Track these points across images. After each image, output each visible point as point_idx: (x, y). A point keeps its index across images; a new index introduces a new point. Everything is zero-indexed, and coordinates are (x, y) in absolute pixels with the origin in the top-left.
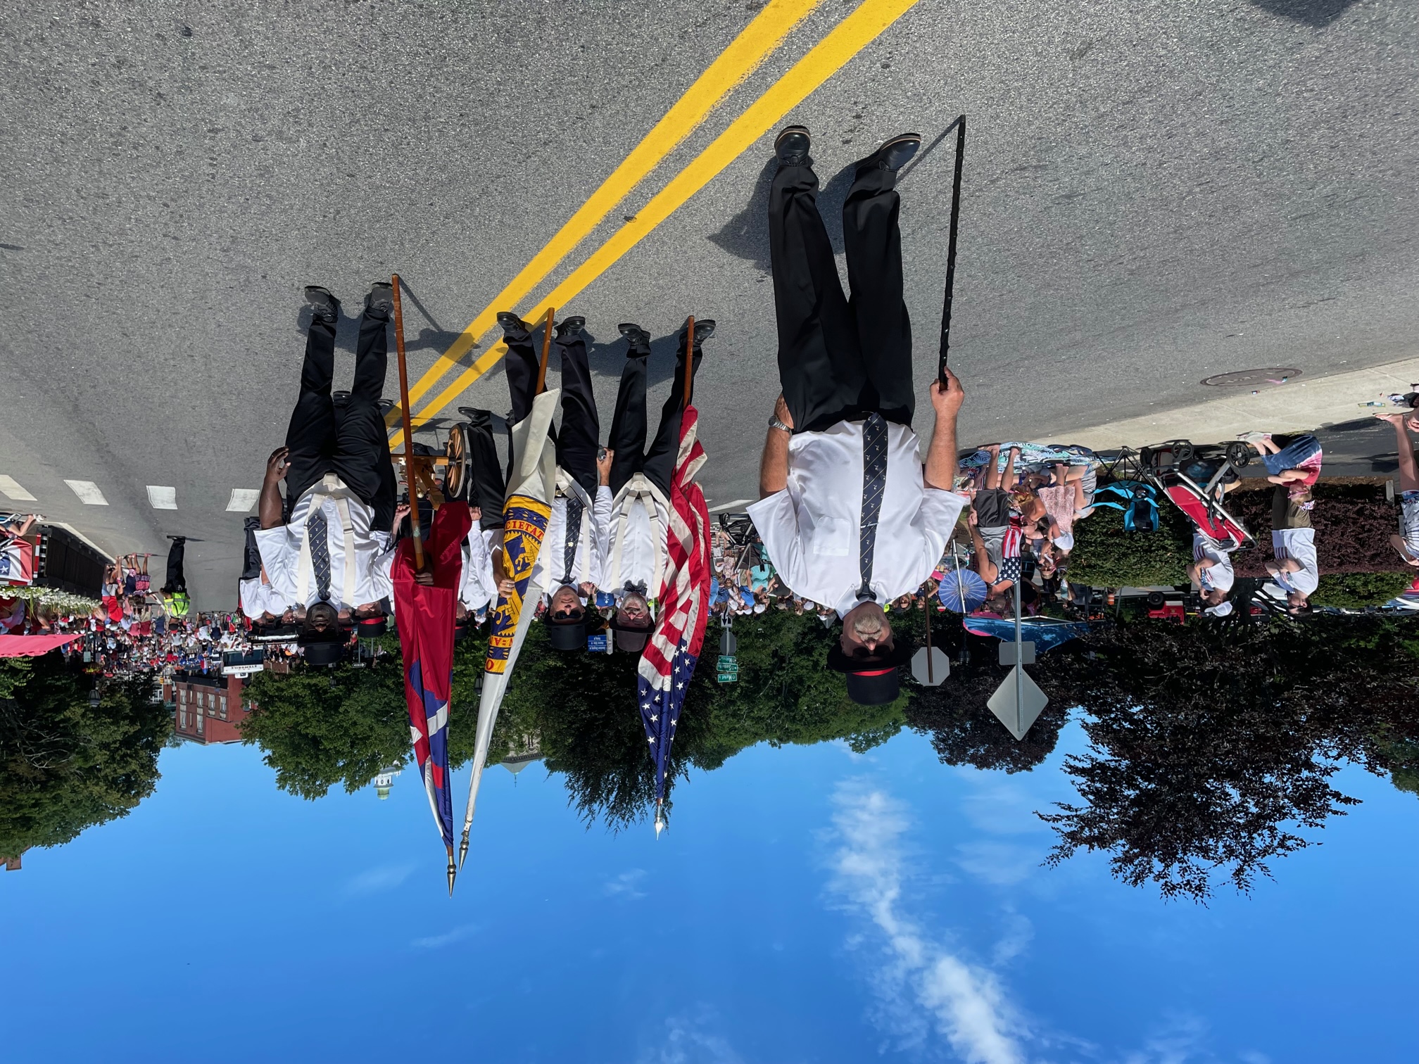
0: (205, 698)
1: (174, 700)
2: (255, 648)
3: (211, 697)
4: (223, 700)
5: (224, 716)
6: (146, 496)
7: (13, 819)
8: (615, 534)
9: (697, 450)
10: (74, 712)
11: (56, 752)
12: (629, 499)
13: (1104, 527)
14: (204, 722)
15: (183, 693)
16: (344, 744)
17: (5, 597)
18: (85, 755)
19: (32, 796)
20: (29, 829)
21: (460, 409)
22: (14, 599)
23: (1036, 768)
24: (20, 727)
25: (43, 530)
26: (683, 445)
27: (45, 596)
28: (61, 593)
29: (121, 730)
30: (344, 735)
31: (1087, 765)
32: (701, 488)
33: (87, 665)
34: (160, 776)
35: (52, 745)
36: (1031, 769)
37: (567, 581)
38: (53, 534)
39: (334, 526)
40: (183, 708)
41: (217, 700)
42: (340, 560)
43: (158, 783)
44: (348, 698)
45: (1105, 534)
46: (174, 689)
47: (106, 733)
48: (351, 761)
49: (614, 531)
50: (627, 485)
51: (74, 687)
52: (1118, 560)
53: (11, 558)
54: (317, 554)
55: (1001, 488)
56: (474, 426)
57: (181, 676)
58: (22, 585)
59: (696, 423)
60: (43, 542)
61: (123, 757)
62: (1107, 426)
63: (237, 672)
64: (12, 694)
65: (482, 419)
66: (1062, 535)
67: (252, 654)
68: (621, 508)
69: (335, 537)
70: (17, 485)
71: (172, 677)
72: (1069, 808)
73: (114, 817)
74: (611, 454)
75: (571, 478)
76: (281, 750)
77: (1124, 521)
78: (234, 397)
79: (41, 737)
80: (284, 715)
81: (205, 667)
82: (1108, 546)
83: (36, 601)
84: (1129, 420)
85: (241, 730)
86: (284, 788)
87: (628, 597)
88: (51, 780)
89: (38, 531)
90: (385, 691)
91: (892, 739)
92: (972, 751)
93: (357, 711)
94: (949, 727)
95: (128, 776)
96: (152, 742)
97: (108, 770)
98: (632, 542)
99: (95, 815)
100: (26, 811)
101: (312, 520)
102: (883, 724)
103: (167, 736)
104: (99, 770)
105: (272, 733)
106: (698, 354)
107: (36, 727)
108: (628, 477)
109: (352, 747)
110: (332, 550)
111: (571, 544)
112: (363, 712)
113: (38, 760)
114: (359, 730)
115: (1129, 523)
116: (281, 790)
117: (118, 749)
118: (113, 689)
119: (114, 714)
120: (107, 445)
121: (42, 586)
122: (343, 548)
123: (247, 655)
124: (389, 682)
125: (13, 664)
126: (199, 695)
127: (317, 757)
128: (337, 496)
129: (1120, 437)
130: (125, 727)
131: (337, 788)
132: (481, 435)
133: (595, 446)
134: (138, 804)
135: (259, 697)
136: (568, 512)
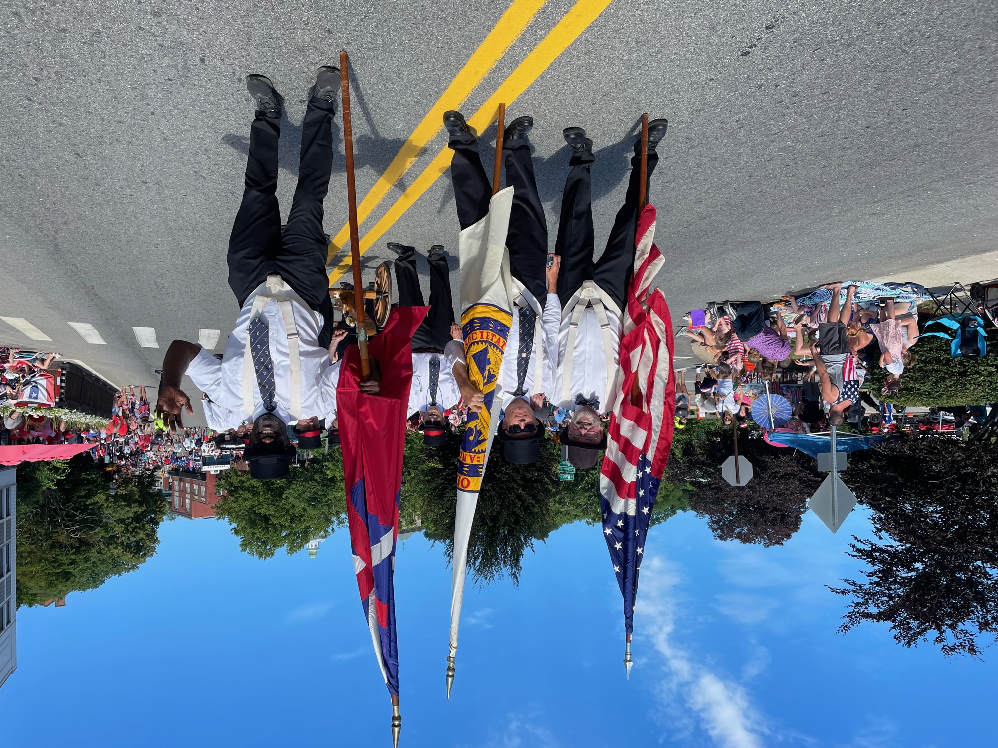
0: (191, 487)
1: (170, 488)
2: (224, 453)
3: (195, 487)
4: (203, 489)
5: (204, 499)
6: (133, 337)
7: (56, 573)
8: (565, 345)
9: (655, 253)
10: (100, 498)
11: (87, 526)
12: (579, 308)
13: (922, 355)
14: (191, 504)
15: (176, 483)
16: (286, 520)
17: (35, 416)
18: (106, 527)
19: (69, 557)
20: (67, 580)
21: (389, 245)
22: (41, 418)
23: (787, 543)
24: (61, 509)
25: (63, 365)
26: (640, 247)
27: (67, 416)
28: (78, 413)
29: (133, 510)
30: (286, 514)
31: (868, 548)
32: (663, 294)
33: (107, 465)
34: (159, 542)
35: (84, 521)
36: (782, 544)
37: (520, 393)
38: (71, 368)
39: (278, 331)
40: (177, 494)
41: (199, 489)
42: (286, 368)
43: (158, 547)
44: (288, 488)
45: (924, 362)
46: (170, 480)
47: (122, 512)
48: (291, 533)
49: (563, 343)
50: (577, 294)
51: (99, 480)
52: (935, 383)
53: (39, 387)
54: (259, 360)
55: (840, 321)
56: (400, 261)
57: (175, 472)
58: (48, 407)
59: (654, 224)
60: (63, 375)
61: (134, 529)
62: (950, 263)
63: (213, 469)
64: (56, 485)
65: (407, 255)
66: (894, 362)
67: (222, 458)
68: (571, 318)
69: (278, 342)
70: (32, 327)
71: (169, 473)
72: (854, 584)
73: (128, 570)
74: (558, 260)
75: (523, 287)
76: (243, 524)
77: (950, 349)
78: (190, 234)
79: (75, 516)
80: (245, 500)
81: (191, 465)
82: (926, 371)
83: (59, 420)
84: (974, 257)
85: (215, 509)
86: (245, 550)
87: (580, 411)
88: (83, 545)
89: (59, 366)
90: (314, 483)
91: (670, 519)
92: (738, 530)
93: (295, 498)
94: (720, 512)
95: (137, 542)
96: (154, 519)
97: (123, 538)
98: (583, 352)
99: (115, 569)
100: (65, 567)
101: (253, 323)
102: (665, 508)
103: (164, 514)
104: (118, 538)
105: (237, 512)
106: (653, 158)
107: (72, 509)
108: (578, 285)
109: (291, 522)
110: (275, 357)
111: (524, 355)
112: (299, 498)
113: (73, 532)
114: (296, 510)
115: (956, 350)
116: (243, 552)
117: (131, 523)
118: (126, 482)
119: (128, 499)
120: (93, 288)
121: (62, 408)
122: (286, 355)
123: (218, 458)
124: (317, 477)
125: (55, 464)
126: (187, 485)
127: (267, 529)
128: (280, 298)
129: (957, 274)
130: (136, 509)
131: (282, 551)
132: (406, 268)
133: (544, 251)
134: (145, 562)
135: (227, 487)
136: (521, 322)
